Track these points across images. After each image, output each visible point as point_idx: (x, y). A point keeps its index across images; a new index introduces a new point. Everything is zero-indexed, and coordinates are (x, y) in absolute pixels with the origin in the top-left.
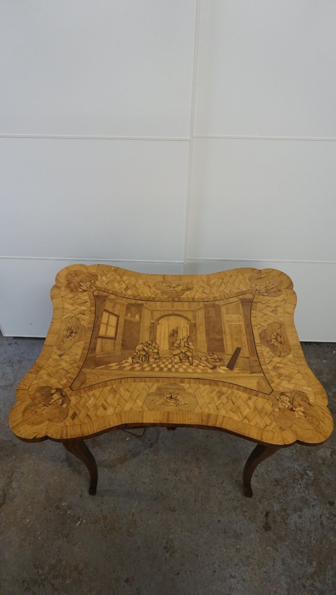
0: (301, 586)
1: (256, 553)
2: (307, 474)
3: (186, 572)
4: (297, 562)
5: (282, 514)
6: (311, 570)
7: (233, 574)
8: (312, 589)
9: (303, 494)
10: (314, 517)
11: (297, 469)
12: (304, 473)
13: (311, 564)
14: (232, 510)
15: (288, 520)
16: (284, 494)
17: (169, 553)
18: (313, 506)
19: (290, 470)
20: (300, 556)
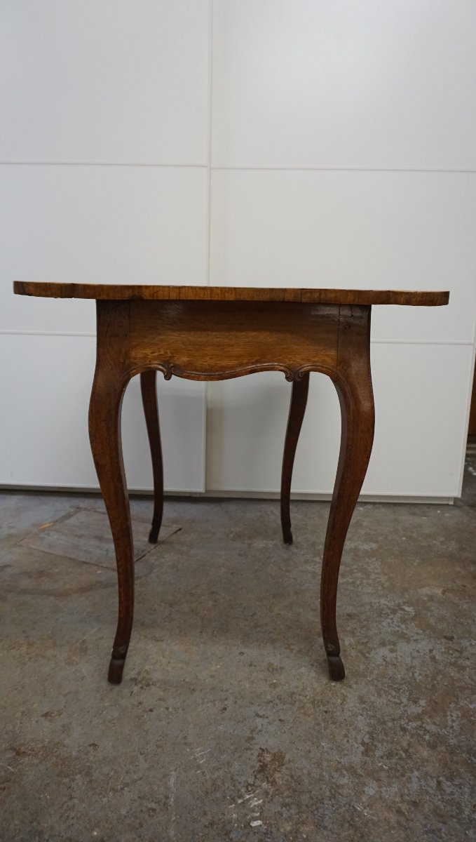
0: (399, 729)
1: (309, 689)
2: (404, 610)
3: (167, 709)
4: (389, 701)
5: (358, 648)
6: (414, 710)
7: (261, 713)
8: (421, 733)
9: (397, 628)
10: (418, 651)
11: (385, 604)
12: (397, 608)
13: (416, 702)
14: (267, 642)
15: (369, 654)
16: (363, 627)
17: (140, 685)
18: (416, 640)
19: (373, 605)
20: (394, 693)
